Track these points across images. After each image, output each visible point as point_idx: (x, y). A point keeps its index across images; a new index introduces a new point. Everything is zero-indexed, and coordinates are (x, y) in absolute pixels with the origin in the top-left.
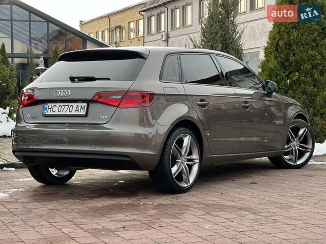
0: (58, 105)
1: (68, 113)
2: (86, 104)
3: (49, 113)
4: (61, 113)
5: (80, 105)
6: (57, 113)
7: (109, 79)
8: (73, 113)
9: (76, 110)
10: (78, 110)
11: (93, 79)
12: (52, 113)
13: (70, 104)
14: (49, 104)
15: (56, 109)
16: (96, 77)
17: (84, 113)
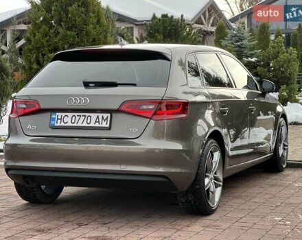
0: (70, 115)
1: (85, 124)
2: (109, 115)
3: (59, 124)
4: (75, 125)
5: (100, 115)
6: (69, 124)
7: (135, 85)
8: (92, 125)
9: (96, 122)
10: (99, 122)
11: (114, 85)
12: (63, 124)
13: (87, 114)
14: (57, 114)
15: (68, 119)
16: (118, 82)
17: (108, 126)
